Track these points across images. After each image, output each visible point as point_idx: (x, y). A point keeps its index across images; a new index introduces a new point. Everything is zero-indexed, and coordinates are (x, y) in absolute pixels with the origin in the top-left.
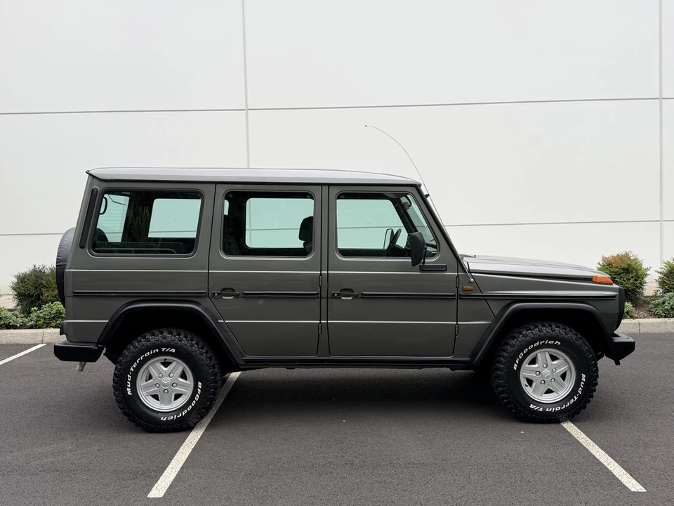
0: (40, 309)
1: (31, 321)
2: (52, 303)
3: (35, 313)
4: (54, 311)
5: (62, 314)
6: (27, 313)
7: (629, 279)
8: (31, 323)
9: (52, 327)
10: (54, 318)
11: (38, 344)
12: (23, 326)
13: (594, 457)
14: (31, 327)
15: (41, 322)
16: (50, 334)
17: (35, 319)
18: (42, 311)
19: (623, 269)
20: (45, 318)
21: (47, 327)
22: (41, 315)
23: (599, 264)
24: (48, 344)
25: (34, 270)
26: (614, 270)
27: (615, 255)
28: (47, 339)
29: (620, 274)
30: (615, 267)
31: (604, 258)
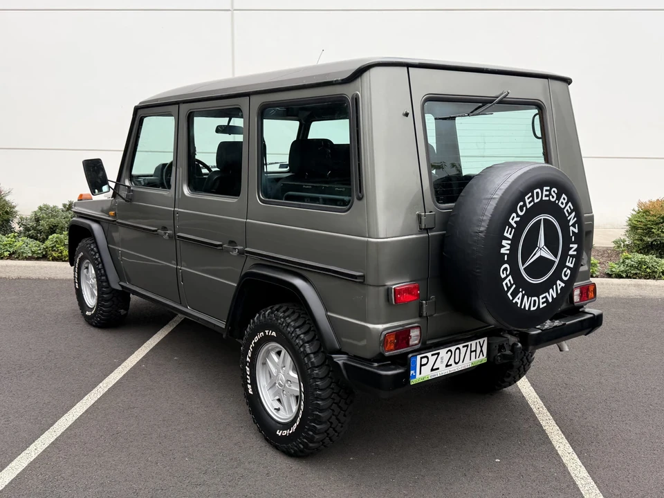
19: (662, 218)
23: (634, 210)
26: (652, 218)
27: (654, 200)
29: (657, 224)
30: (653, 215)
31: (640, 204)
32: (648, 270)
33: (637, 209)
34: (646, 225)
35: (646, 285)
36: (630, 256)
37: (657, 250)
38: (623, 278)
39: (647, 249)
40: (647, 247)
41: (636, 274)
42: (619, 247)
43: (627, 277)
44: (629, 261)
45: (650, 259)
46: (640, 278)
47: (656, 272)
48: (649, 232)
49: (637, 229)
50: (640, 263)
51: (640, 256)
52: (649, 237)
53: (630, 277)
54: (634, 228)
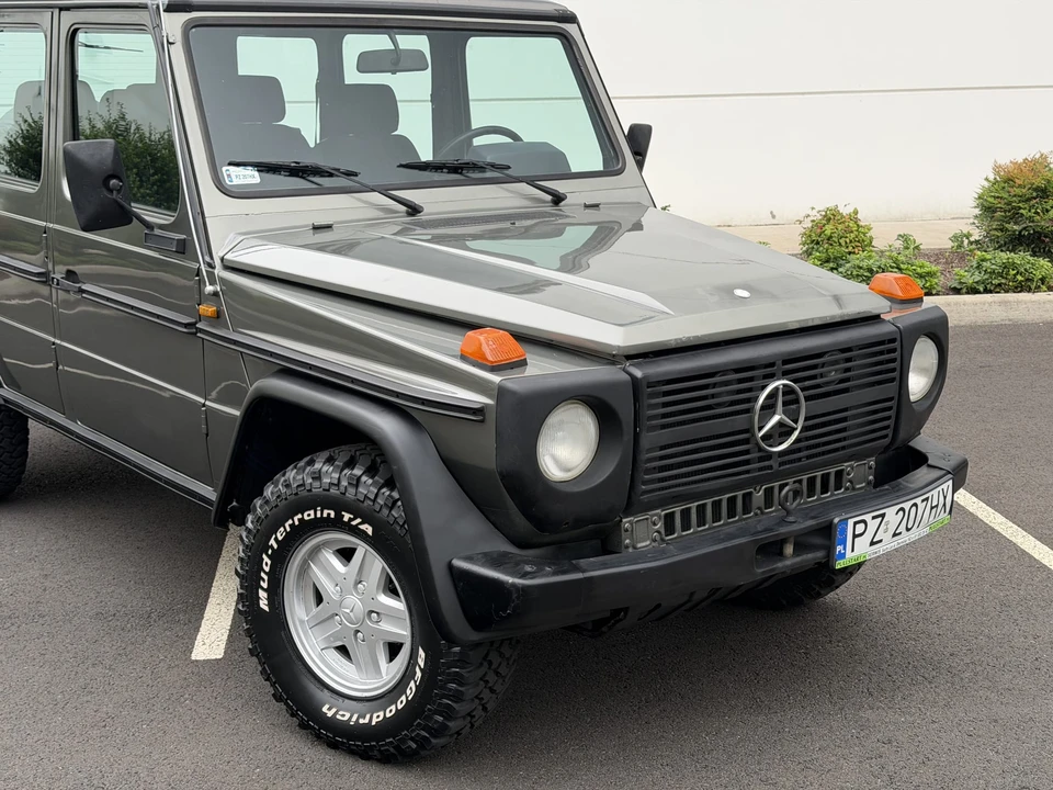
7: (1047, 211)
13: (1031, 557)
19: (1036, 190)
23: (987, 179)
26: (1018, 191)
27: (1020, 160)
29: (1029, 200)
30: (1020, 186)
31: (997, 169)
32: (1019, 278)
33: (991, 177)
34: (1009, 204)
35: (1018, 302)
36: (988, 257)
37: (1028, 245)
38: (979, 293)
39: (1015, 242)
40: (1011, 241)
41: (1000, 285)
42: (960, 246)
43: (987, 291)
44: (988, 264)
45: (1022, 258)
46: (1007, 292)
47: (1032, 280)
48: (1015, 215)
49: (995, 212)
50: (1005, 266)
51: (1004, 256)
52: (1016, 223)
53: (991, 292)
54: (988, 210)
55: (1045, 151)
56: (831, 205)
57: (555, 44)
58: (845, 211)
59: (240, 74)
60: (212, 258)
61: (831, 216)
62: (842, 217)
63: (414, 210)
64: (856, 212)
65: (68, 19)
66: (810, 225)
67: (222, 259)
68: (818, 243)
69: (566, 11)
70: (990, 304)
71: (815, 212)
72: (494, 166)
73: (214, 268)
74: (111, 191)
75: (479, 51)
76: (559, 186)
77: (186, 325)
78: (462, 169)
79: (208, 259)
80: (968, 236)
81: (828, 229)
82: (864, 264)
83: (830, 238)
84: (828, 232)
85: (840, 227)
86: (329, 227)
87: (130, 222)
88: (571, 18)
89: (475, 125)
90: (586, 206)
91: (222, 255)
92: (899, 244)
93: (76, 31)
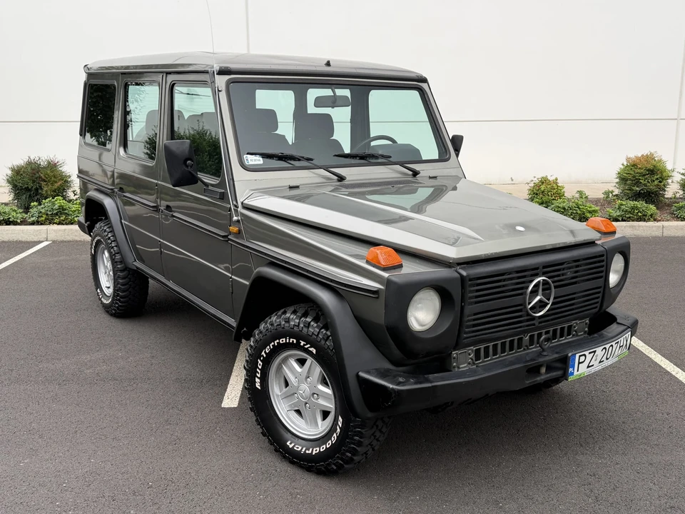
0: (40, 204)
1: (32, 216)
2: (53, 198)
3: (35, 209)
4: (56, 207)
5: (65, 210)
6: (27, 209)
7: (654, 181)
8: (32, 219)
9: (56, 223)
10: (57, 214)
11: (42, 242)
12: (24, 222)
14: (33, 224)
15: (43, 219)
16: (54, 231)
17: (37, 215)
18: (42, 206)
19: (648, 170)
20: (47, 214)
21: (50, 223)
22: (43, 211)
23: (623, 165)
24: (54, 242)
25: (29, 163)
26: (639, 171)
27: (640, 155)
28: (52, 236)
29: (644, 175)
30: (640, 168)
31: (628, 159)
32: (640, 214)
33: (625, 164)
34: (634, 177)
35: (639, 226)
36: (624, 203)
37: (643, 198)
38: (619, 221)
39: (637, 196)
40: (635, 196)
41: (630, 217)
42: (608, 197)
43: (623, 220)
44: (624, 207)
45: (640, 204)
46: (633, 221)
47: (646, 215)
48: (637, 183)
49: (627, 181)
50: (633, 208)
51: (632, 203)
52: (637, 187)
53: (625, 221)
54: (623, 179)
55: (652, 152)
56: (544, 176)
57: (415, 94)
58: (551, 179)
59: (257, 107)
60: (237, 202)
61: (544, 181)
62: (550, 181)
63: (341, 178)
64: (557, 179)
65: (171, 78)
66: (533, 185)
67: (242, 203)
68: (537, 194)
69: (422, 76)
70: (625, 227)
71: (536, 179)
72: (383, 156)
73: (238, 207)
74: (187, 166)
75: (376, 97)
76: (416, 167)
77: (223, 237)
78: (366, 157)
79: (235, 203)
80: (612, 192)
81: (543, 188)
82: (561, 205)
83: (543, 192)
84: (542, 189)
85: (548, 186)
86: (297, 187)
87: (197, 182)
88: (424, 80)
89: (372, 135)
90: (430, 178)
91: (242, 201)
92: (577, 195)
93: (174, 84)
